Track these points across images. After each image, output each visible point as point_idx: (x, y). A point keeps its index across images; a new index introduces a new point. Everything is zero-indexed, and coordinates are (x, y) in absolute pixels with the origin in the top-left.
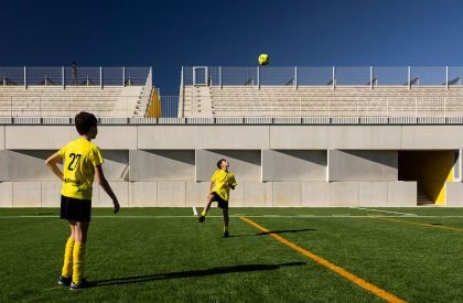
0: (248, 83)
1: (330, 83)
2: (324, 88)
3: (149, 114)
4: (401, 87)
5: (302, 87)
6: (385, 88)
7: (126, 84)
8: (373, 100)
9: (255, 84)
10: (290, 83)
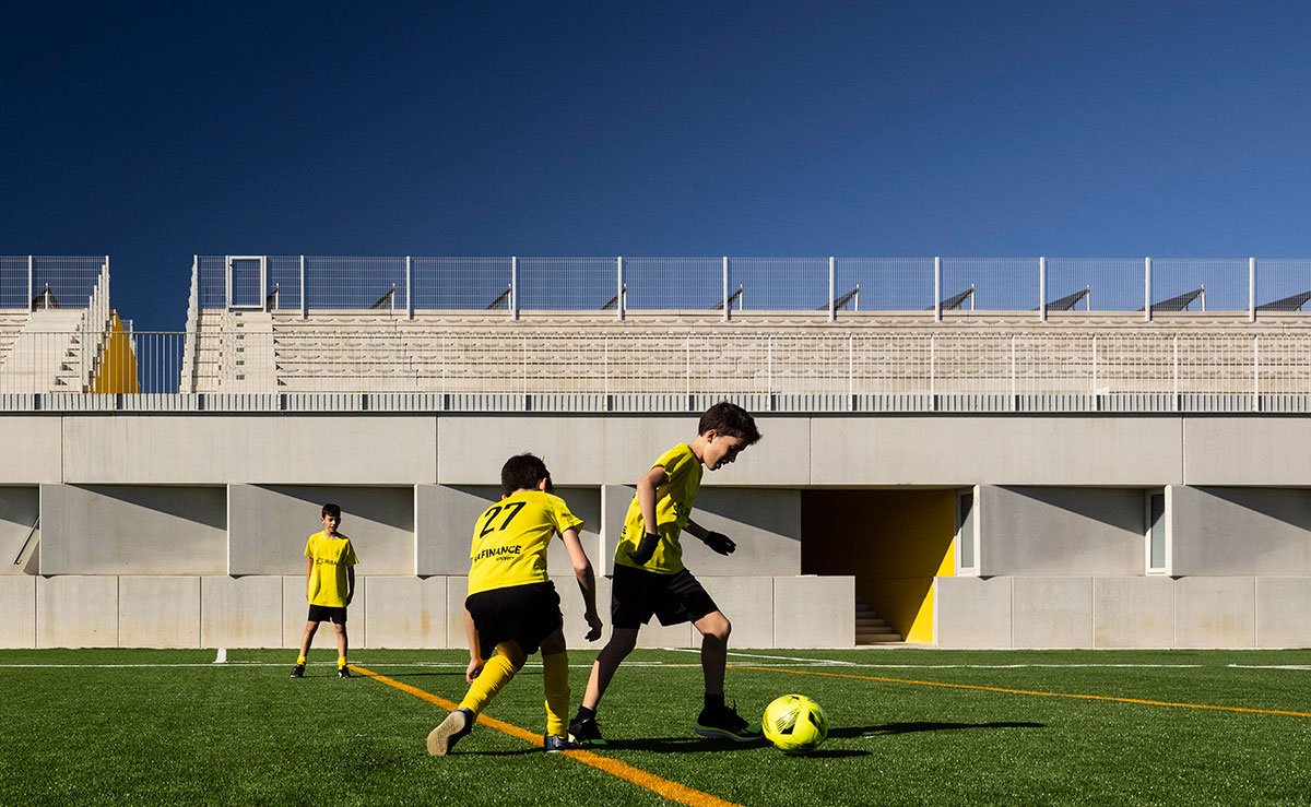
0: (381, 302)
1: (611, 304)
2: (594, 316)
3: (95, 384)
4: (809, 316)
5: (530, 315)
6: (765, 317)
7: (37, 303)
8: (730, 350)
9: (401, 304)
10: (499, 302)
